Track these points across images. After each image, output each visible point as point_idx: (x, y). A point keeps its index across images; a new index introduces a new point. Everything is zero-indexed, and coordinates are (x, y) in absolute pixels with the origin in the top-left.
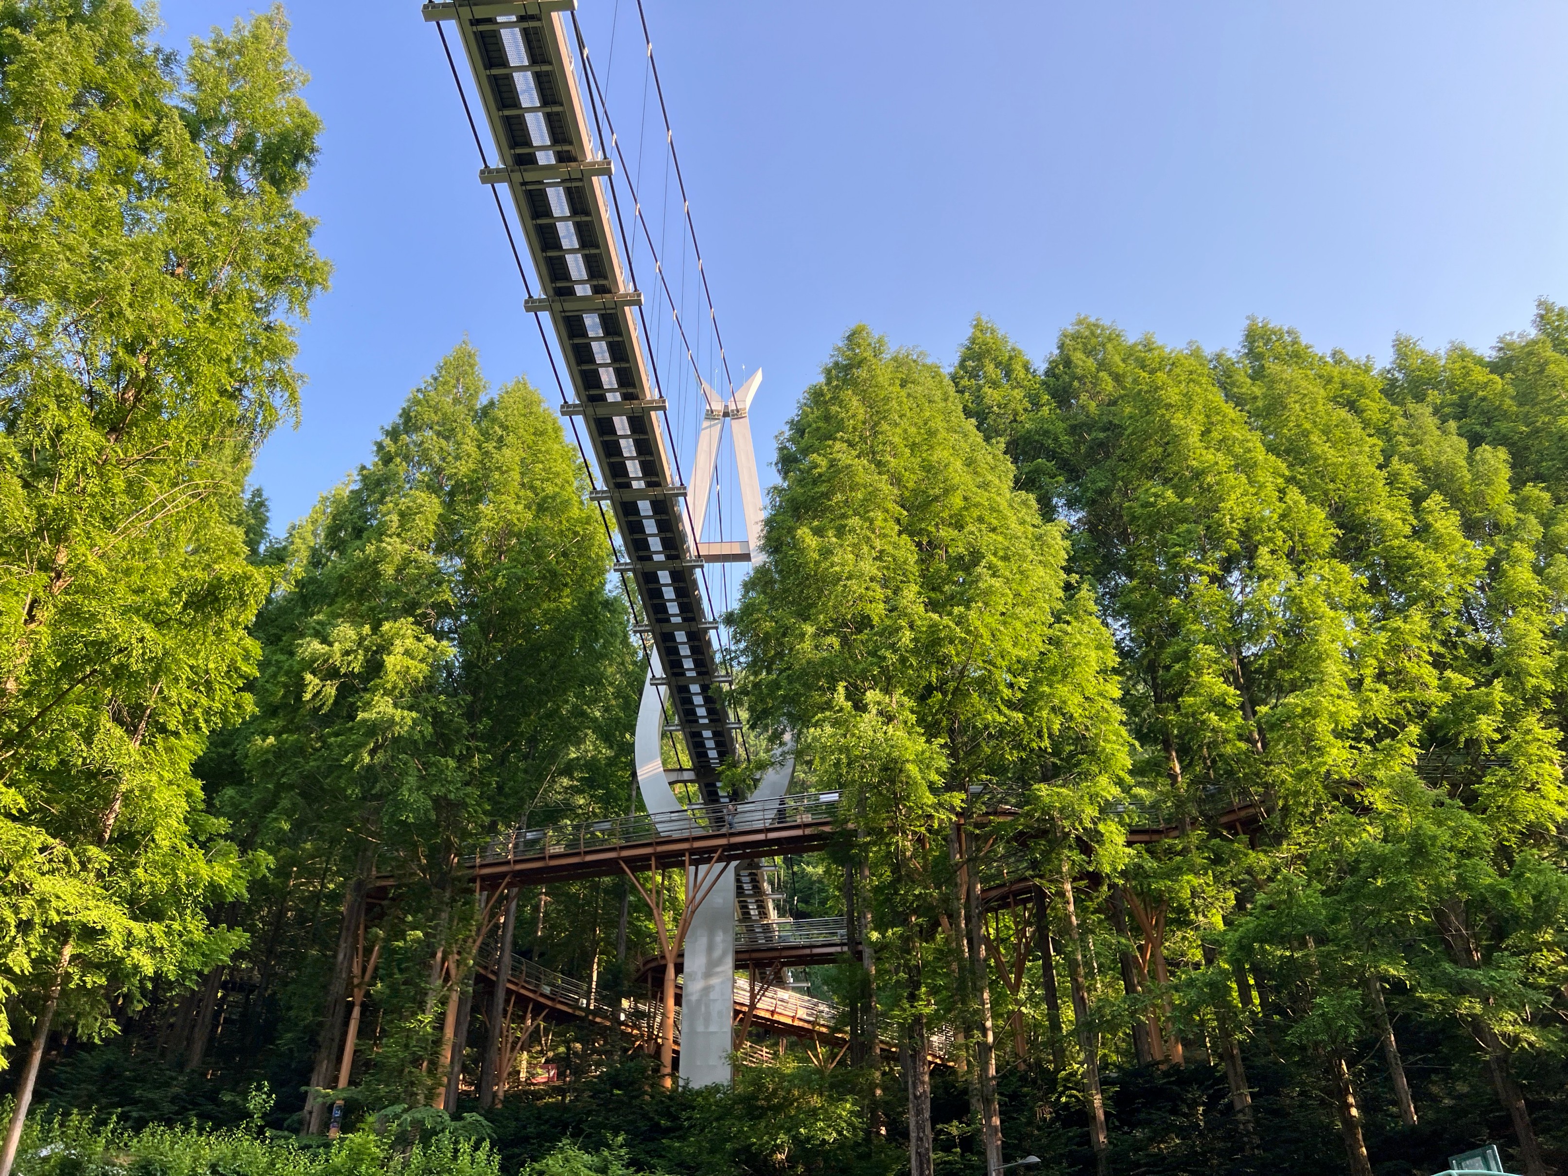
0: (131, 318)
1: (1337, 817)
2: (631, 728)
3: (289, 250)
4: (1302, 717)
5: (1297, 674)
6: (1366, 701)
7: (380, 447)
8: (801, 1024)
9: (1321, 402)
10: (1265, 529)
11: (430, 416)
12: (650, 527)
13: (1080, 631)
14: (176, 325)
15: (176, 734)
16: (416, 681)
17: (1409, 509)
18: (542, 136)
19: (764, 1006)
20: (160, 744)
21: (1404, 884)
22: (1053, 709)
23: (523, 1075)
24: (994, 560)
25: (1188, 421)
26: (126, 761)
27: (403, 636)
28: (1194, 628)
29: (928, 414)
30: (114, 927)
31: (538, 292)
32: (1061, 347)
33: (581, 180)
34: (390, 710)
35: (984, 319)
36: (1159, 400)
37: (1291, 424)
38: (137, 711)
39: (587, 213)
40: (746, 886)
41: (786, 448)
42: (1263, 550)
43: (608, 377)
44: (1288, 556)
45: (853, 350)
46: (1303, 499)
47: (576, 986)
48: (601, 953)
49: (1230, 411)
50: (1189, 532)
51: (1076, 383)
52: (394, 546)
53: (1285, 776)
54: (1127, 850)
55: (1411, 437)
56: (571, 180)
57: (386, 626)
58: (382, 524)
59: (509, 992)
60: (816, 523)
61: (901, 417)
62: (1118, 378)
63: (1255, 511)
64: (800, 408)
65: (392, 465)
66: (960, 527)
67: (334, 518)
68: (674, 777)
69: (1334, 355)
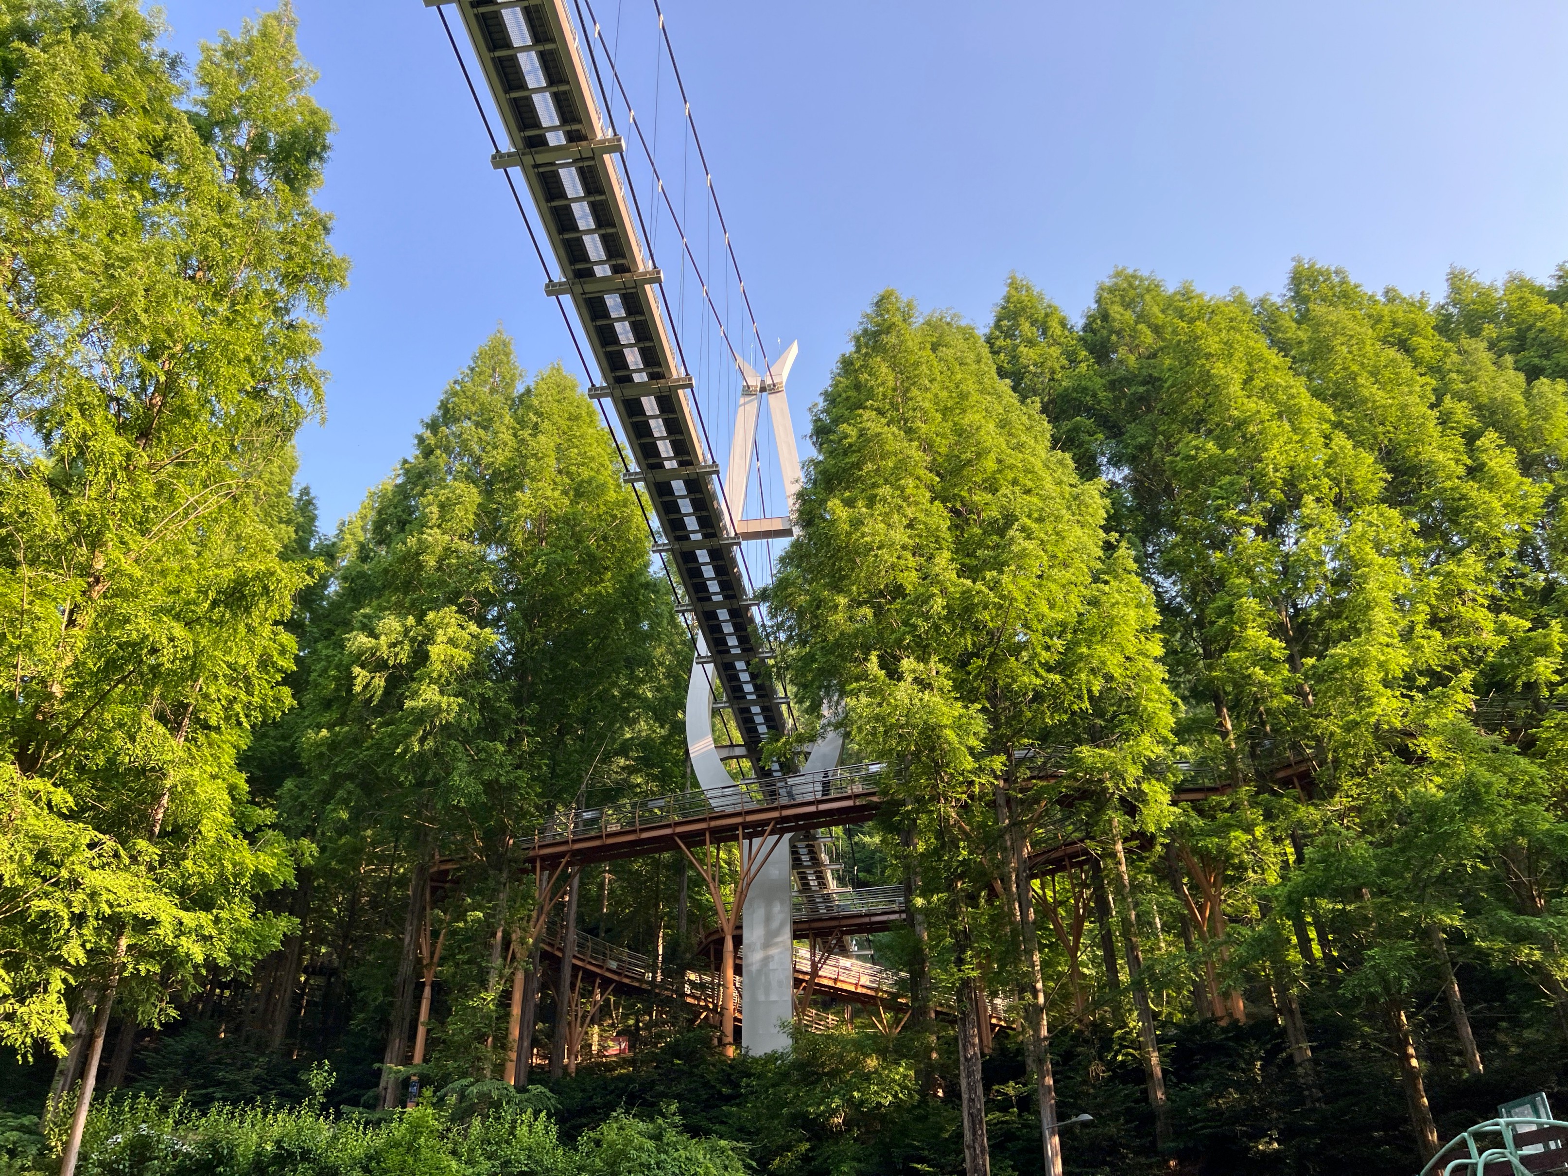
0: (146, 323)
1: (1388, 767)
2: (682, 707)
3: (305, 248)
4: (1350, 667)
5: (1346, 623)
6: (1417, 649)
7: (421, 440)
8: (864, 991)
9: (1369, 342)
10: (1310, 477)
11: (467, 407)
12: (685, 506)
13: (1119, 591)
14: (191, 328)
15: (218, 729)
16: (461, 668)
17: (1462, 448)
18: (551, 117)
19: (827, 973)
20: (201, 739)
21: (1458, 833)
22: (1093, 671)
23: (595, 1048)
24: (1028, 522)
25: (1229, 370)
26: (169, 757)
27: (447, 625)
28: (1237, 581)
29: (959, 376)
30: (163, 917)
31: (558, 276)
32: (1098, 301)
33: (593, 158)
34: (437, 698)
35: (1019, 276)
36: (1198, 350)
37: (1338, 368)
38: (181, 708)
39: (602, 192)
40: (804, 858)
41: (819, 420)
42: (1308, 499)
43: (633, 358)
44: (1335, 504)
45: (882, 315)
46: (1349, 444)
47: (642, 960)
48: (665, 927)
49: (1274, 357)
50: (1232, 484)
51: (1114, 338)
52: (434, 537)
53: (1332, 728)
54: (1172, 809)
55: (1466, 373)
56: (582, 159)
57: (431, 616)
58: (424, 515)
59: (575, 967)
60: (847, 494)
61: (931, 381)
62: (1157, 330)
63: (1299, 459)
64: (833, 378)
65: (432, 458)
66: (993, 490)
67: (380, 513)
68: (725, 753)
69: (1387, 292)
